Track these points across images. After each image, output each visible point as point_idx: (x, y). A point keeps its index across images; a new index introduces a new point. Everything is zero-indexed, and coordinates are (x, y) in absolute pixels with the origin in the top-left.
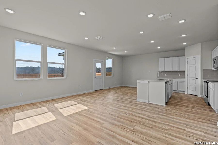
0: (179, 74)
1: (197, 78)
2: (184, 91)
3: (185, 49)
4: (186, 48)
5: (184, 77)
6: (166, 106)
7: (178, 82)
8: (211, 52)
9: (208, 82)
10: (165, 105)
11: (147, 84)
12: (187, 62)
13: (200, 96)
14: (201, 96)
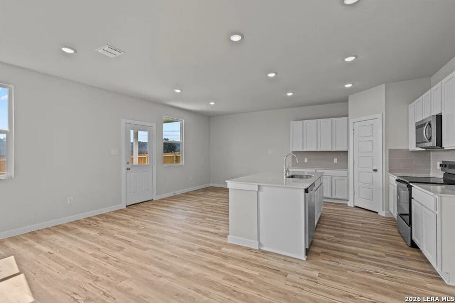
0: (335, 159)
1: (376, 170)
2: (347, 198)
3: (348, 101)
4: (349, 98)
5: (346, 168)
6: (307, 259)
7: (333, 177)
8: (408, 108)
9: (411, 184)
10: (303, 258)
11: (256, 193)
12: (353, 130)
13: (382, 213)
14: (386, 213)
